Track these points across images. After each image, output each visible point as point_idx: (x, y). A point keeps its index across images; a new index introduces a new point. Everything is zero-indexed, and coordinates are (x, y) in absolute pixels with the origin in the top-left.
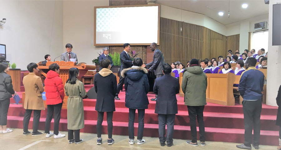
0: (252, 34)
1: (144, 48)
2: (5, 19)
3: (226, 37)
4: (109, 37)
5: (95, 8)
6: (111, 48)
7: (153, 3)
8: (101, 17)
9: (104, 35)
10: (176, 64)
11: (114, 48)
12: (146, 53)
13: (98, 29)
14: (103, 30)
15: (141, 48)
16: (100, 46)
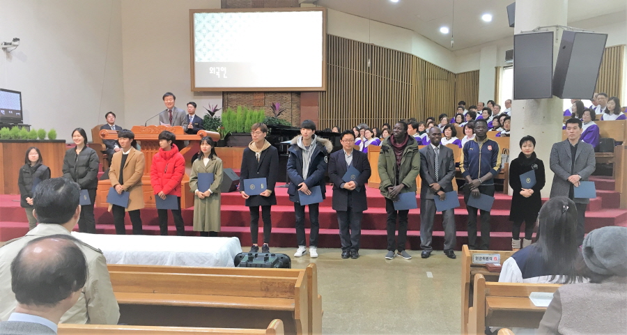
0: (501, 69)
1: (294, 97)
2: (18, 40)
3: (455, 75)
4: (222, 73)
5: (192, 12)
6: (226, 96)
7: (312, 5)
8: (204, 31)
9: (212, 70)
10: (359, 128)
11: (234, 97)
12: (299, 107)
13: (199, 57)
14: (209, 59)
15: (288, 97)
16: (204, 92)
